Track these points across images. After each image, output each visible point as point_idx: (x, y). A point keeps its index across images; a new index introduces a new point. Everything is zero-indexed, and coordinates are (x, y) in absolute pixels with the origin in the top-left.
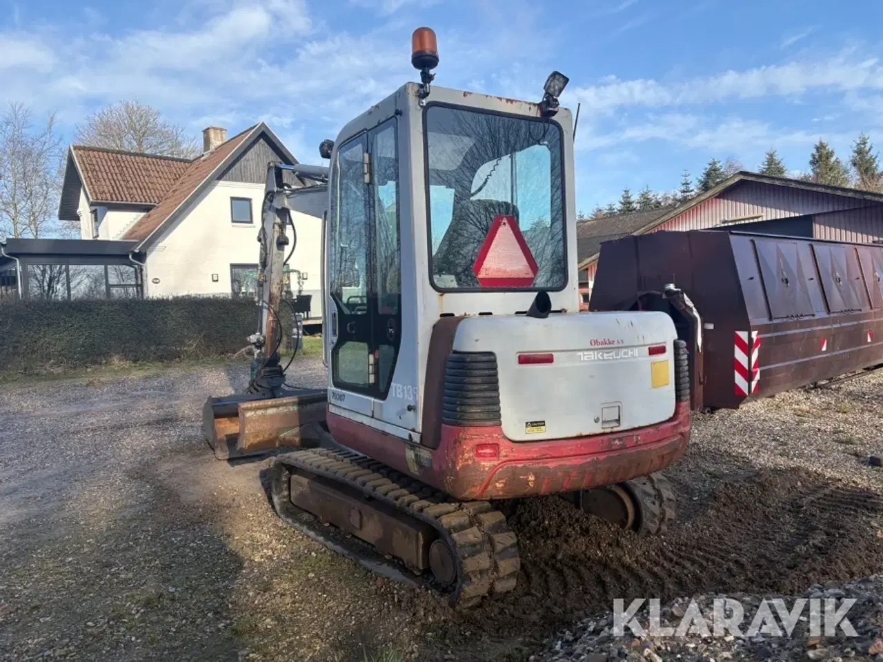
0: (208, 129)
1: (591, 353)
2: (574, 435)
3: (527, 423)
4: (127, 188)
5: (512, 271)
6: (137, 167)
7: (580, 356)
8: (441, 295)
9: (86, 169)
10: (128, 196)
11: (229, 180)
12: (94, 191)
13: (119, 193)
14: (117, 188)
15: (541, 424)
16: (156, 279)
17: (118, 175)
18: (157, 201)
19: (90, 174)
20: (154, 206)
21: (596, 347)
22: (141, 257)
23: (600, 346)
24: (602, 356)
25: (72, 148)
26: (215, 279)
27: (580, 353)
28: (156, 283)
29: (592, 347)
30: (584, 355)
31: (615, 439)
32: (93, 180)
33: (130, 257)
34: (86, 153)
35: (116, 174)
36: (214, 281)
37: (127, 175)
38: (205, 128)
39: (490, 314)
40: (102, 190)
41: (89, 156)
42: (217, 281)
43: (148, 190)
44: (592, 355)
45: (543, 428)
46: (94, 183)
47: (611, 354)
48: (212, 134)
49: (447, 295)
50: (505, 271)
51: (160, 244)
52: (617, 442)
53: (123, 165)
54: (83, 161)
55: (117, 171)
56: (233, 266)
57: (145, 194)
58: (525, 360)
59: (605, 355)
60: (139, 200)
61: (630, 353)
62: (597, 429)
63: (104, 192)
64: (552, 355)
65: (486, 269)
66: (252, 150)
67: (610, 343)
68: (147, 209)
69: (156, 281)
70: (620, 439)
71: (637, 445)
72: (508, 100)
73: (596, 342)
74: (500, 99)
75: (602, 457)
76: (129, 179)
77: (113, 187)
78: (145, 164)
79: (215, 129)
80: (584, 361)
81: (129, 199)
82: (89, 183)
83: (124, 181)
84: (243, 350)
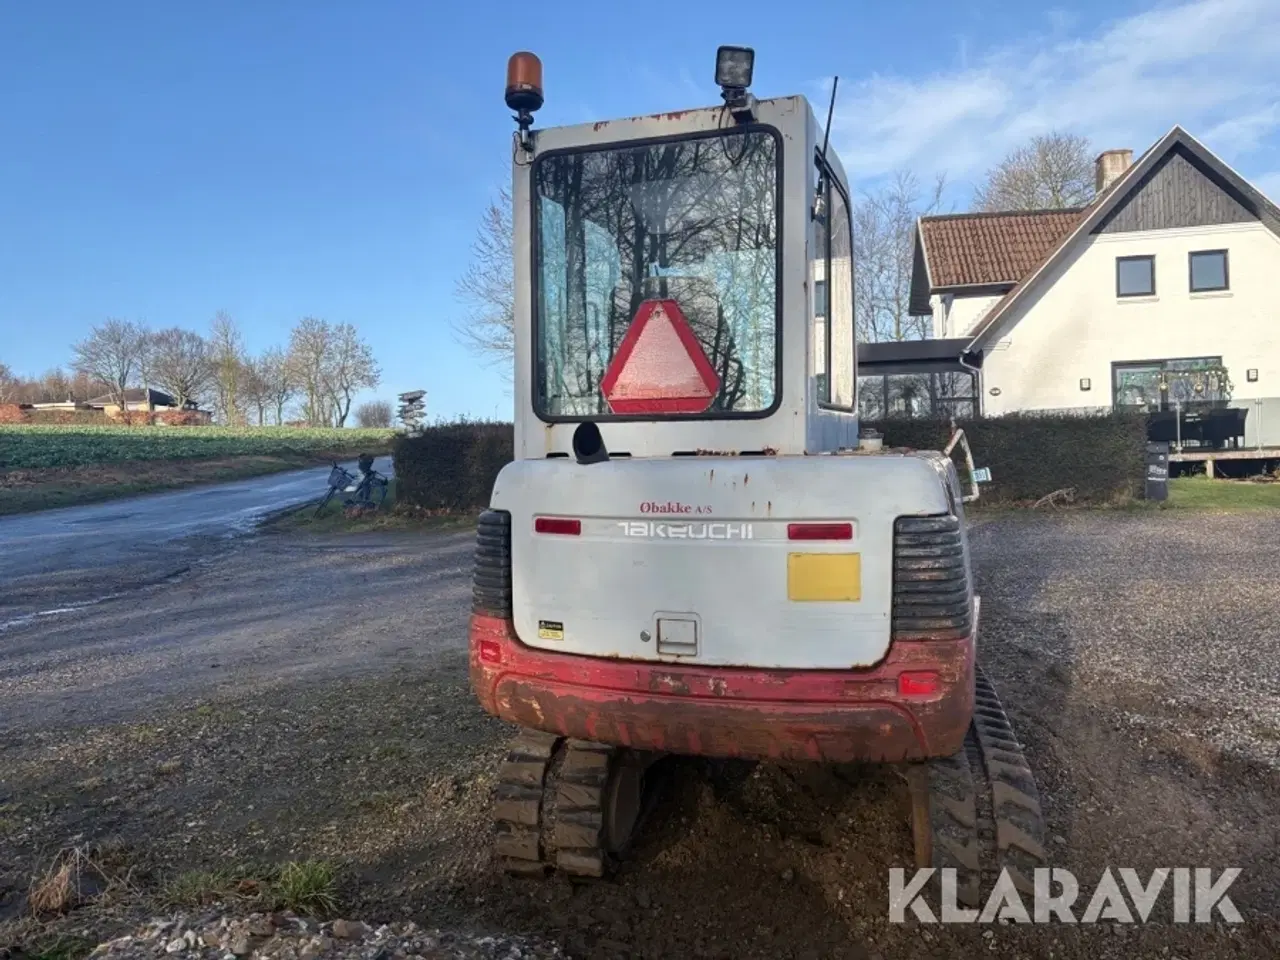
0: (1102, 156)
1: (644, 524)
2: (606, 654)
3: (540, 622)
4: (981, 264)
5: (668, 387)
6: (998, 232)
7: (623, 528)
8: (550, 427)
9: (932, 246)
10: (980, 275)
11: (1115, 231)
12: (938, 274)
13: (969, 272)
14: (968, 266)
15: (557, 626)
16: (995, 389)
17: (972, 248)
18: (1019, 278)
19: (936, 253)
20: (1015, 284)
21: (650, 514)
22: (976, 359)
23: (659, 514)
24: (665, 530)
25: (919, 221)
26: (1085, 386)
27: (625, 524)
28: (996, 395)
29: (642, 515)
30: (630, 527)
31: (664, 675)
32: (938, 260)
33: (961, 360)
34: (936, 225)
35: (969, 247)
36: (1082, 389)
37: (984, 246)
38: (1098, 155)
39: (628, 454)
40: (947, 271)
41: (938, 228)
42: (1089, 389)
43: (1008, 264)
44: (643, 529)
45: (559, 633)
46: (939, 263)
47: (684, 530)
48: (1108, 163)
49: (558, 427)
50: (655, 389)
51: (1003, 339)
52: (667, 680)
53: (980, 233)
54: (930, 236)
55: (971, 243)
56: (1116, 365)
57: (1003, 269)
58: (545, 526)
59: (671, 530)
60: (993, 279)
61: (730, 531)
62: (648, 652)
63: (949, 273)
64: (579, 523)
65: (623, 387)
66: (1159, 175)
67: (679, 509)
68: (1005, 290)
69: (995, 392)
70: (674, 677)
71: (716, 695)
72: (670, 116)
73: (652, 507)
74: (658, 117)
75: (637, 700)
76: (985, 251)
77: (961, 265)
78: (1011, 226)
79: (1112, 153)
80: (629, 536)
81: (981, 280)
82: (933, 264)
83: (978, 255)
84: (1050, 496)
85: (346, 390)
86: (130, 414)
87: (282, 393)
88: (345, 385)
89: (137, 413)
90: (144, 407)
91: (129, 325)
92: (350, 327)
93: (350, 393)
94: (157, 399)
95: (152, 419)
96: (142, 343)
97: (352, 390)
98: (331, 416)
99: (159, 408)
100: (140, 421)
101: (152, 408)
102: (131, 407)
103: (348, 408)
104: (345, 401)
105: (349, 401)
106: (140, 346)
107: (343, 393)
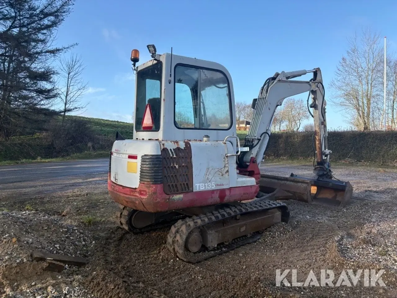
27: (114, 153)
47: (118, 155)
61: (122, 156)
73: (116, 150)
85: (299, 120)
86: (240, 127)
87: (281, 121)
88: (299, 119)
89: (242, 127)
90: (244, 125)
91: (242, 103)
92: (302, 101)
93: (301, 121)
94: (248, 123)
95: (245, 129)
96: (244, 107)
97: (302, 120)
98: (294, 128)
99: (248, 126)
100: (242, 129)
101: (246, 126)
102: (241, 125)
103: (300, 126)
104: (299, 124)
105: (300, 123)
106: (244, 109)
107: (298, 121)
